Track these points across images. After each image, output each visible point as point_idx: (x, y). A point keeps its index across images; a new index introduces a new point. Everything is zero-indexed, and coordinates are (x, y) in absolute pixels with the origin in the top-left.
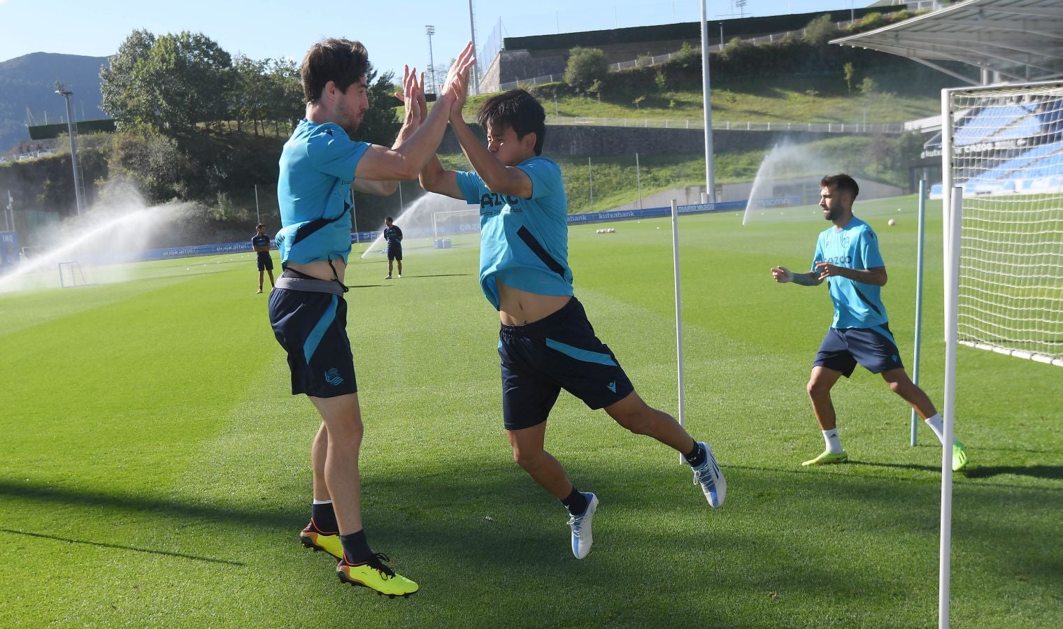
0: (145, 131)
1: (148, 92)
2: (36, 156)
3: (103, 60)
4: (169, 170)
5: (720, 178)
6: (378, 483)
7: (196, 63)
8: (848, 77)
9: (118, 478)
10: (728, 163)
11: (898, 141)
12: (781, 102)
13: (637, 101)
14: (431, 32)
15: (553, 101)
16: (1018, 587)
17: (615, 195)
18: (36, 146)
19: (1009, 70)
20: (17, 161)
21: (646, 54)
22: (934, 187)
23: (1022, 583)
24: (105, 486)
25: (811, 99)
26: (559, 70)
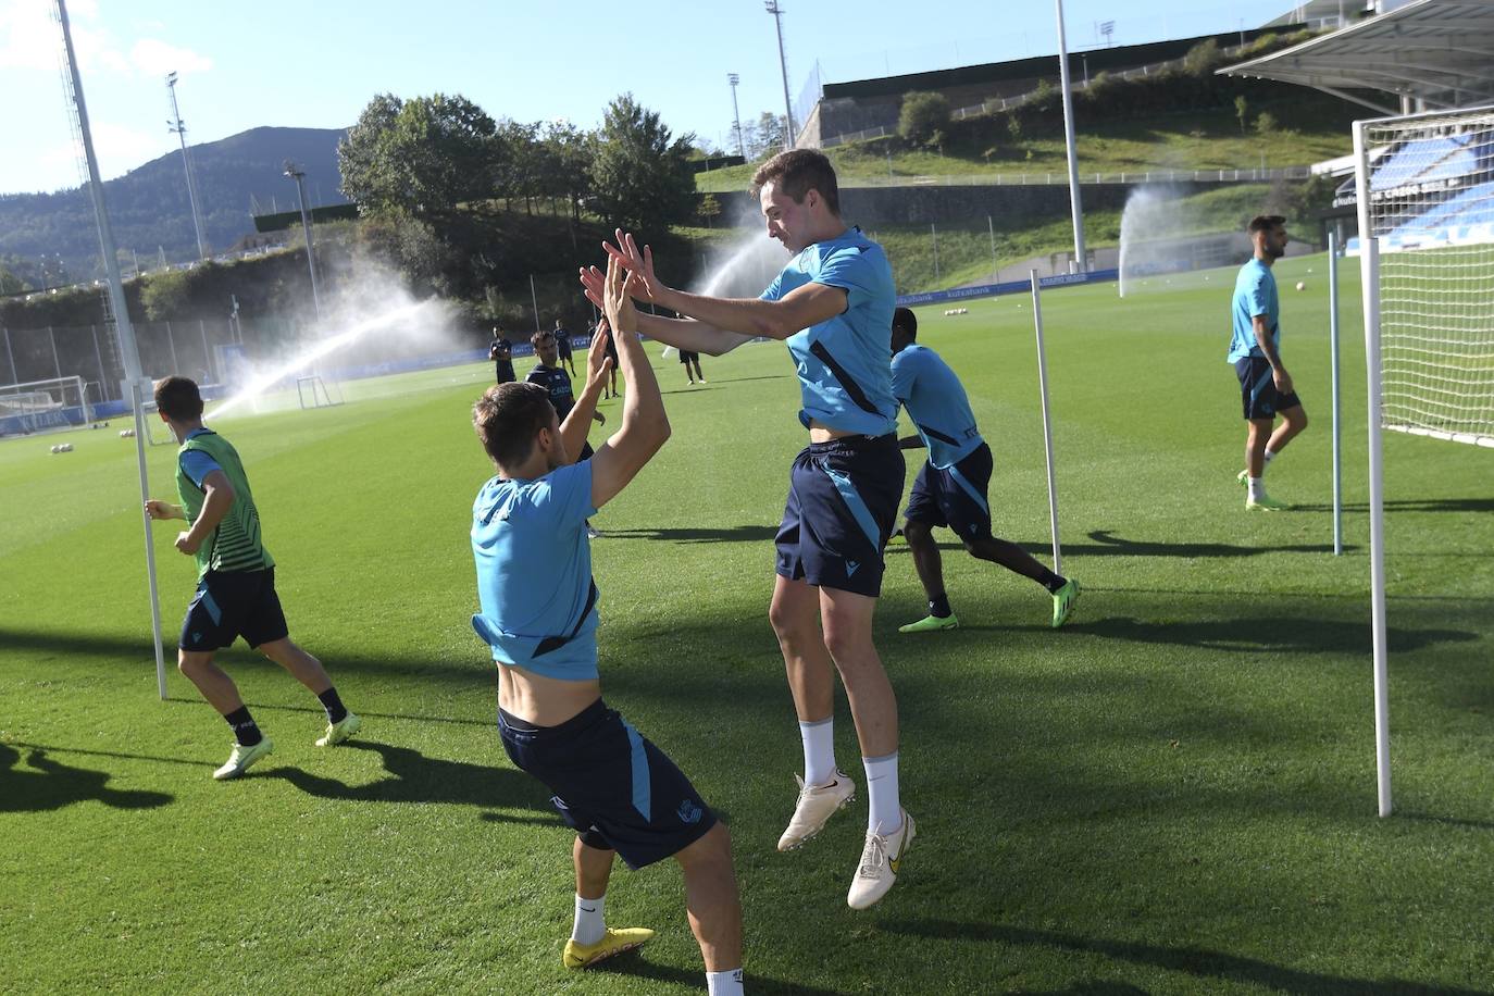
0: (394, 216)
1: (396, 168)
2: (264, 252)
3: (342, 133)
4: (425, 262)
5: (1091, 242)
6: (691, 629)
7: (453, 131)
8: (1240, 113)
9: (377, 637)
10: (1100, 224)
11: (1305, 188)
12: (1160, 147)
13: (987, 153)
14: (734, 81)
15: (886, 157)
16: (1472, 720)
17: (967, 268)
18: (263, 240)
19: (1434, 96)
20: (241, 259)
21: (994, 96)
22: (1351, 241)
23: (1478, 716)
24: (361, 647)
25: (1196, 141)
26: (891, 120)
